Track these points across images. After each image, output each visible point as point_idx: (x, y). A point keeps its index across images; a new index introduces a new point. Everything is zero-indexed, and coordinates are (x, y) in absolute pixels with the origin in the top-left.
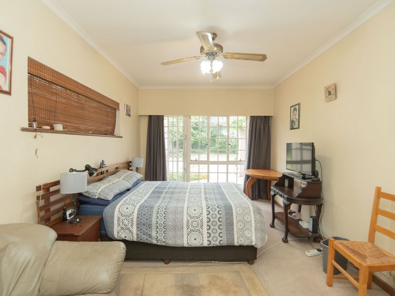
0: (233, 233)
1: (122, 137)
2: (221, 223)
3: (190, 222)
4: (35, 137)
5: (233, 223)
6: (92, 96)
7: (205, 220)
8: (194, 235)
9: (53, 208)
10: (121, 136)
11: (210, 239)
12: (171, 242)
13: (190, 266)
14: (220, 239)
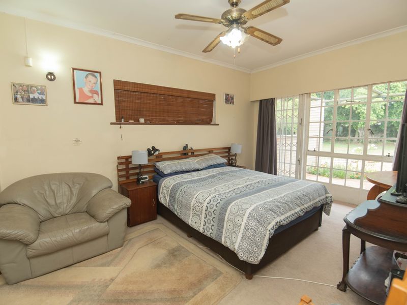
0: (222, 231)
1: (218, 125)
2: (215, 216)
3: (195, 206)
4: (120, 128)
5: (224, 220)
6: (176, 94)
7: (205, 208)
8: (196, 219)
9: (131, 172)
10: (217, 123)
11: (205, 227)
12: (182, 217)
13: (199, 247)
14: (211, 231)
